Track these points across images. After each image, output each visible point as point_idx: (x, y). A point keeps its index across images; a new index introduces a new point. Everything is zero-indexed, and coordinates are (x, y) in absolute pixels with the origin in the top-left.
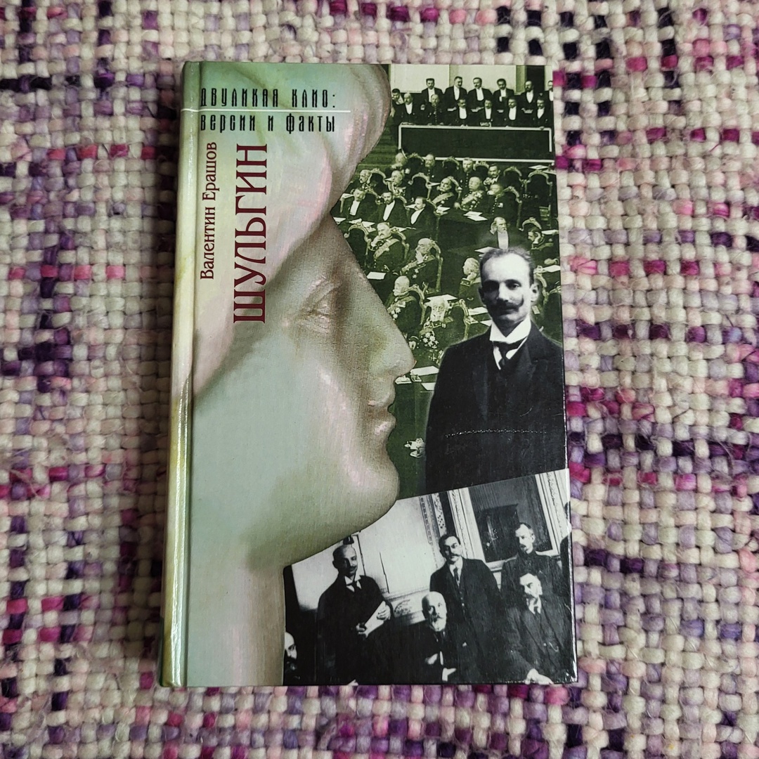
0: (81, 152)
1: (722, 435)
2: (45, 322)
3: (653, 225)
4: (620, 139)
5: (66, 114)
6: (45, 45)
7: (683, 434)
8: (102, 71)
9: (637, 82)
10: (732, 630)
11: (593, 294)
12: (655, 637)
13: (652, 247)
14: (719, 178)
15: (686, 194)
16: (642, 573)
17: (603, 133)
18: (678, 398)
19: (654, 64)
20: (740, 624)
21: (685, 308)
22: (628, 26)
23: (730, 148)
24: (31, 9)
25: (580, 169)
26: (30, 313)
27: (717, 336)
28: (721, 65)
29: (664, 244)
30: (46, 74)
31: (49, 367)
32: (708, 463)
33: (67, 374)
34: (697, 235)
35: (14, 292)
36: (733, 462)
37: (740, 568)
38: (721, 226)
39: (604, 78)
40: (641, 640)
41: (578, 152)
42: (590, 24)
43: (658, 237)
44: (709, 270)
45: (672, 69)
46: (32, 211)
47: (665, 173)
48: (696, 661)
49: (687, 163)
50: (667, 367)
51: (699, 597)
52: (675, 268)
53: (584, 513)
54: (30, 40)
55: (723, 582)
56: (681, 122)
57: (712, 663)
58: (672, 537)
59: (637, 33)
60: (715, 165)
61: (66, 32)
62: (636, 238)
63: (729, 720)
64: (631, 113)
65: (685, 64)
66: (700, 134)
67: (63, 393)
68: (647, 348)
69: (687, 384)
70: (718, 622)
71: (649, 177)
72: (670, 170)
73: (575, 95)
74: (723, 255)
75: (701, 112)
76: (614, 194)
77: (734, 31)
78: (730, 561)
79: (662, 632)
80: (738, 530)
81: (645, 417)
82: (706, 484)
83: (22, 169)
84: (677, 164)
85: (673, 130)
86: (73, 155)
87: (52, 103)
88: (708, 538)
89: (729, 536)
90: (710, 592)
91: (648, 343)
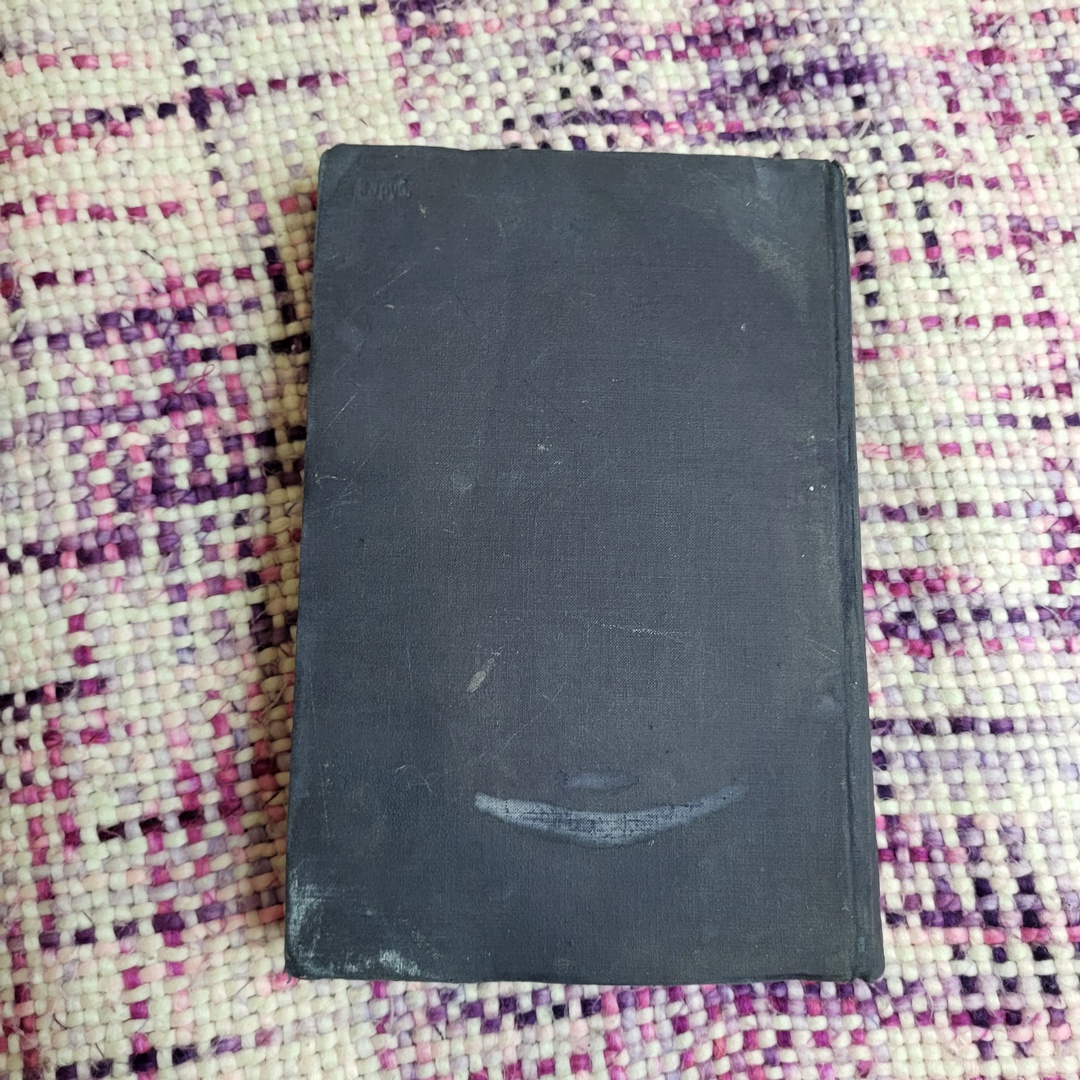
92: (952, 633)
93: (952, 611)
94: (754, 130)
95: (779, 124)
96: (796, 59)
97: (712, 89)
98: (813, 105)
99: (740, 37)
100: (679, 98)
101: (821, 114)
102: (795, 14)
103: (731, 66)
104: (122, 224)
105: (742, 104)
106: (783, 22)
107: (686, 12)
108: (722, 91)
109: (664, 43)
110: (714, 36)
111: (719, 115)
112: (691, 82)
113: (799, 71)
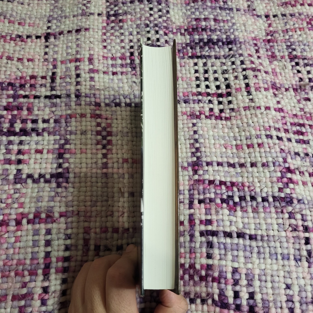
0: (71, 116)
1: (276, 194)
2: (60, 166)
3: (248, 134)
4: (235, 111)
5: (66, 105)
6: (59, 86)
7: (264, 195)
8: (77, 93)
9: (239, 94)
10: (286, 256)
11: (232, 155)
12: (262, 261)
13: (248, 140)
14: (266, 120)
15: (257, 124)
16: (256, 239)
17: (230, 109)
18: (262, 184)
19: (243, 89)
20: (288, 254)
21: (260, 157)
22: (234, 80)
23: (268, 111)
24: (55, 76)
25: (224, 120)
26: (55, 163)
27: (271, 164)
28: (263, 90)
29: (252, 139)
30: (60, 94)
31: (61, 180)
32: (273, 203)
33: (67, 182)
34: (261, 135)
35: (49, 157)
36: (281, 202)
37: (287, 236)
38: (268, 133)
39: (229, 94)
40: (257, 261)
41: (223, 115)
42: (223, 80)
43: (250, 137)
44: (266, 146)
45: (249, 91)
46: (55, 133)
48: (275, 267)
49: (256, 116)
50: (257, 175)
51: (274, 246)
52: (256, 146)
53: (235, 221)
54: (54, 85)
55: (282, 241)
56: (253, 104)
57: (281, 267)
58: (264, 227)
59: (237, 82)
60: (264, 116)
61: (66, 83)
62: (243, 138)
63: (288, 287)
64: (238, 103)
65: (253, 90)
66: (259, 108)
67: (66, 188)
68: (250, 169)
69: (264, 179)
70: (281, 254)
71: (245, 120)
72: (251, 118)
73: (221, 99)
74: (270, 141)
75: (259, 102)
76: (235, 126)
77: (265, 81)
78: (283, 234)
79: (264, 258)
80: (285, 224)
81: (252, 190)
82: (273, 210)
83: (52, 121)
84: (253, 116)
85: (251, 107)
86: (68, 117)
87: (61, 102)
88: (276, 227)
89: (282, 226)
90: (278, 245)
91: (251, 168)
92: (244, 204)
93: (245, 197)
94: (200, 55)
95: (207, 54)
96: (215, 37)
97: (190, 43)
98: (218, 50)
99: (200, 30)
100: (180, 45)
101: (219, 52)
102: (216, 27)
103: (197, 37)
104: (15, 62)
105: (198, 48)
106: (212, 28)
107: (187, 23)
108: (192, 44)
109: (179, 31)
110: (193, 29)
111: (191, 50)
112: (184, 41)
113: (215, 41)
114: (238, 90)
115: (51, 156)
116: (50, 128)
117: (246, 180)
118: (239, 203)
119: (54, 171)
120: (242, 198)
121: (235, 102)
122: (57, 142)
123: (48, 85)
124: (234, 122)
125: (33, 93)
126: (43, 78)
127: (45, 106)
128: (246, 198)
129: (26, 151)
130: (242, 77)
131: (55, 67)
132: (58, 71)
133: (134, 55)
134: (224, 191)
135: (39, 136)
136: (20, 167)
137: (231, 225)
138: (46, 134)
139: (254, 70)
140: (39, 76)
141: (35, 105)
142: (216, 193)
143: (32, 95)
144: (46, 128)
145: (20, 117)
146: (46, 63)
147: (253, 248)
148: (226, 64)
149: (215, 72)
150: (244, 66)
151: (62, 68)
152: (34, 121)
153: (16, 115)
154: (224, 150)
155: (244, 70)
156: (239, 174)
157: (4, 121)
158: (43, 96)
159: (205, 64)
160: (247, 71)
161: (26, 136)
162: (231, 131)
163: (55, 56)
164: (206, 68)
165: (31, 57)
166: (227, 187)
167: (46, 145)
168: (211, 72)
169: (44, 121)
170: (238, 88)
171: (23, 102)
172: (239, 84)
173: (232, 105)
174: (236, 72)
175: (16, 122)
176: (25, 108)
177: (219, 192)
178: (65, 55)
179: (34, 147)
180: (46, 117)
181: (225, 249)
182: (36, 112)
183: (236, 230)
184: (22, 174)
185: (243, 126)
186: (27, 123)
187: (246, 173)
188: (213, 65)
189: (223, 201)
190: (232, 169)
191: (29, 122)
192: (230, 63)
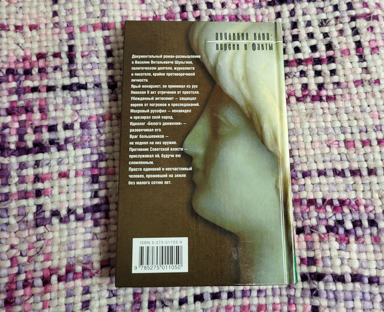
0: (104, 118)
2: (95, 194)
3: (362, 124)
4: (342, 86)
5: (96, 100)
6: (82, 69)
9: (347, 59)
11: (339, 156)
13: (363, 134)
15: (375, 109)
16: (378, 283)
17: (334, 83)
19: (353, 52)
21: (382, 160)
22: (339, 36)
24: (74, 53)
25: (326, 100)
26: (88, 191)
28: (382, 50)
29: (369, 132)
30: (84, 83)
31: (99, 215)
33: (108, 217)
34: (382, 126)
35: (79, 182)
39: (331, 59)
41: (324, 93)
42: (321, 36)
43: (366, 129)
45: (361, 54)
46: (84, 144)
47: (365, 100)
49: (374, 96)
50: (377, 187)
52: (375, 143)
53: (349, 257)
56: (368, 77)
59: (343, 39)
61: (91, 63)
62: (356, 130)
64: (345, 74)
65: (367, 52)
66: (377, 82)
67: (106, 225)
68: (368, 179)
71: (357, 102)
72: (366, 98)
73: (319, 67)
75: (377, 72)
76: (343, 111)
81: (371, 212)
83: (77, 126)
84: (369, 96)
85: (366, 80)
86: (101, 119)
87: (88, 96)
91: (368, 177)
114: (345, 52)
115: (81, 180)
116: (76, 138)
117: (361, 195)
118: (353, 231)
119: (89, 203)
120: (357, 223)
121: (341, 72)
122: (88, 158)
123: (65, 67)
124: (341, 104)
125: (45, 82)
126: (56, 55)
127: (65, 103)
128: (363, 223)
129: (46, 176)
130: (349, 32)
131: (71, 36)
132: (77, 42)
133: (187, 10)
134: (331, 215)
135: (61, 152)
136: (41, 200)
137: (342, 264)
138: (70, 147)
139: (368, 17)
140: (50, 54)
141: (50, 102)
142: (319, 219)
143: (44, 86)
144: (70, 137)
145: (32, 124)
146: (57, 30)
147: (375, 295)
148: (325, 9)
149: (309, 24)
150: (353, 13)
151: (82, 39)
152: (52, 129)
153: (25, 121)
154: (327, 150)
155: (353, 19)
156: (351, 187)
157: (10, 133)
158: (60, 87)
159: (292, 13)
160: (358, 21)
161: (43, 153)
162: (336, 119)
163: (70, 18)
164: (294, 19)
165: (34, 23)
166: (335, 209)
167: (73, 165)
168: (302, 24)
169: (66, 127)
170: (344, 50)
171: (32, 99)
172: (346, 43)
173: (337, 76)
174: (341, 23)
175: (26, 133)
176: (36, 109)
177: (322, 216)
178: (85, 16)
179: (56, 168)
180: (68, 121)
181: (336, 299)
182: (53, 114)
183: (349, 271)
184: (44, 211)
185: (354, 111)
186: (42, 132)
187: (362, 185)
188: (305, 12)
189: (329, 229)
190: (340, 179)
191: (44, 130)
192: (331, 8)
